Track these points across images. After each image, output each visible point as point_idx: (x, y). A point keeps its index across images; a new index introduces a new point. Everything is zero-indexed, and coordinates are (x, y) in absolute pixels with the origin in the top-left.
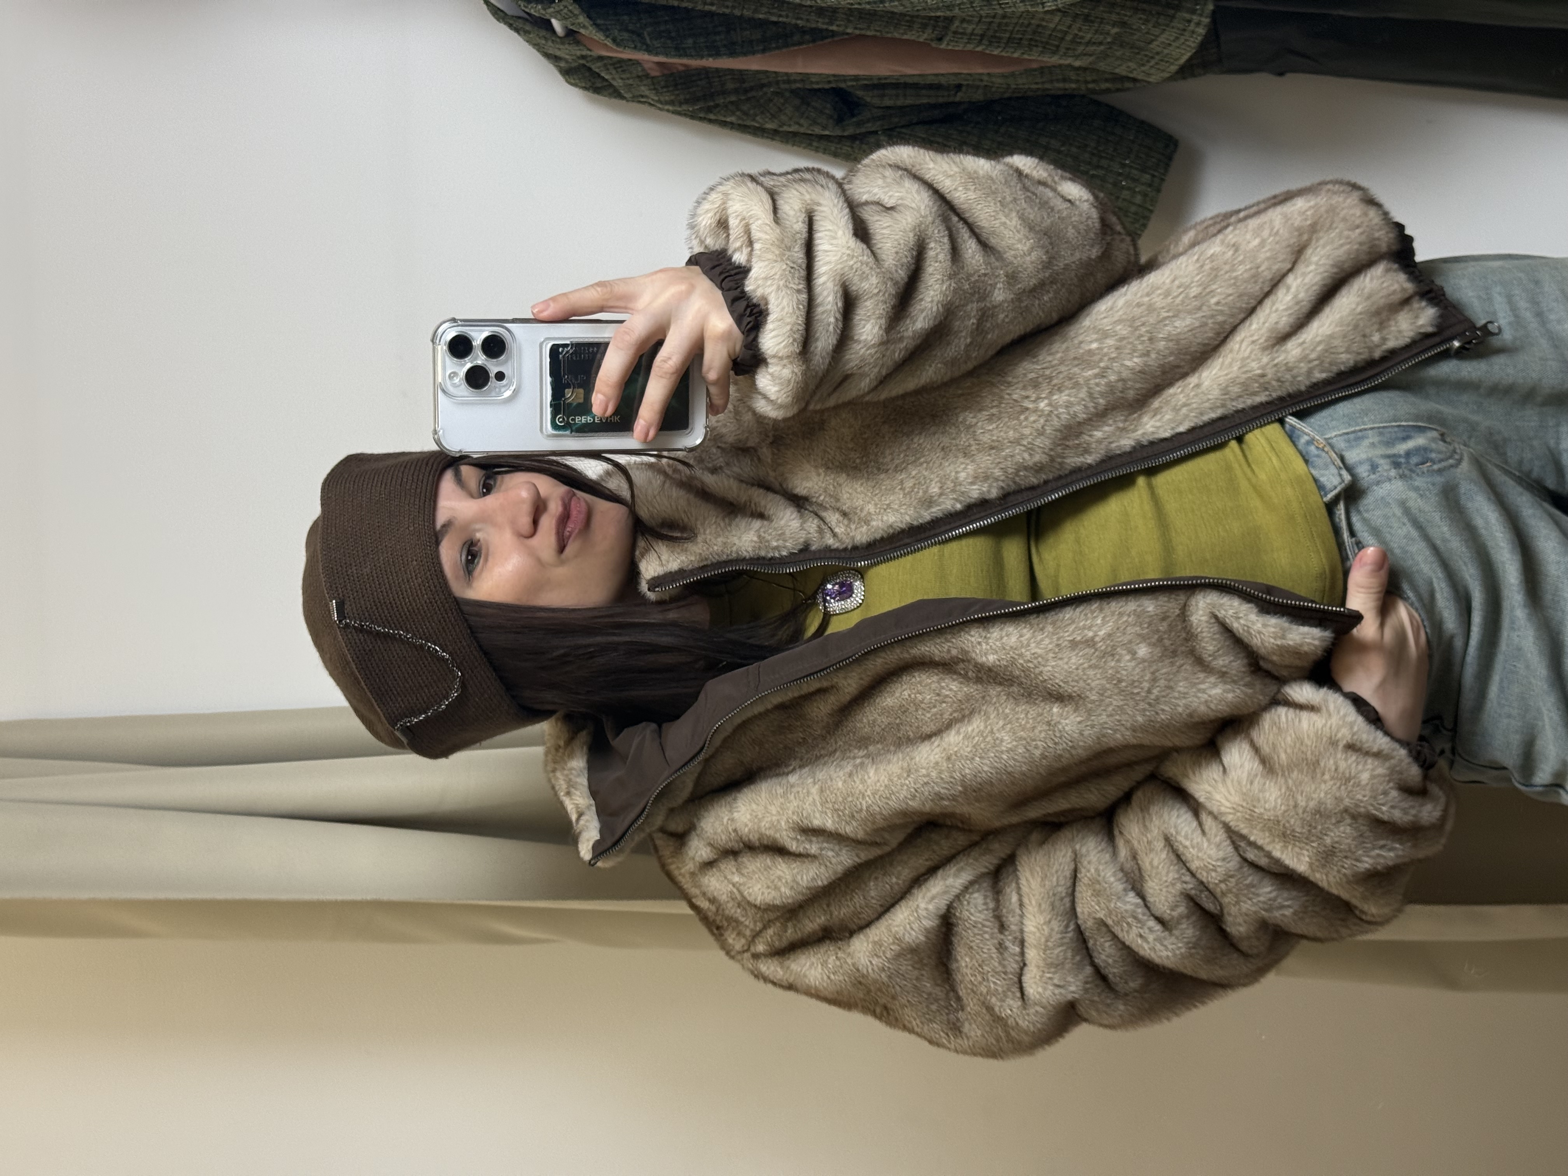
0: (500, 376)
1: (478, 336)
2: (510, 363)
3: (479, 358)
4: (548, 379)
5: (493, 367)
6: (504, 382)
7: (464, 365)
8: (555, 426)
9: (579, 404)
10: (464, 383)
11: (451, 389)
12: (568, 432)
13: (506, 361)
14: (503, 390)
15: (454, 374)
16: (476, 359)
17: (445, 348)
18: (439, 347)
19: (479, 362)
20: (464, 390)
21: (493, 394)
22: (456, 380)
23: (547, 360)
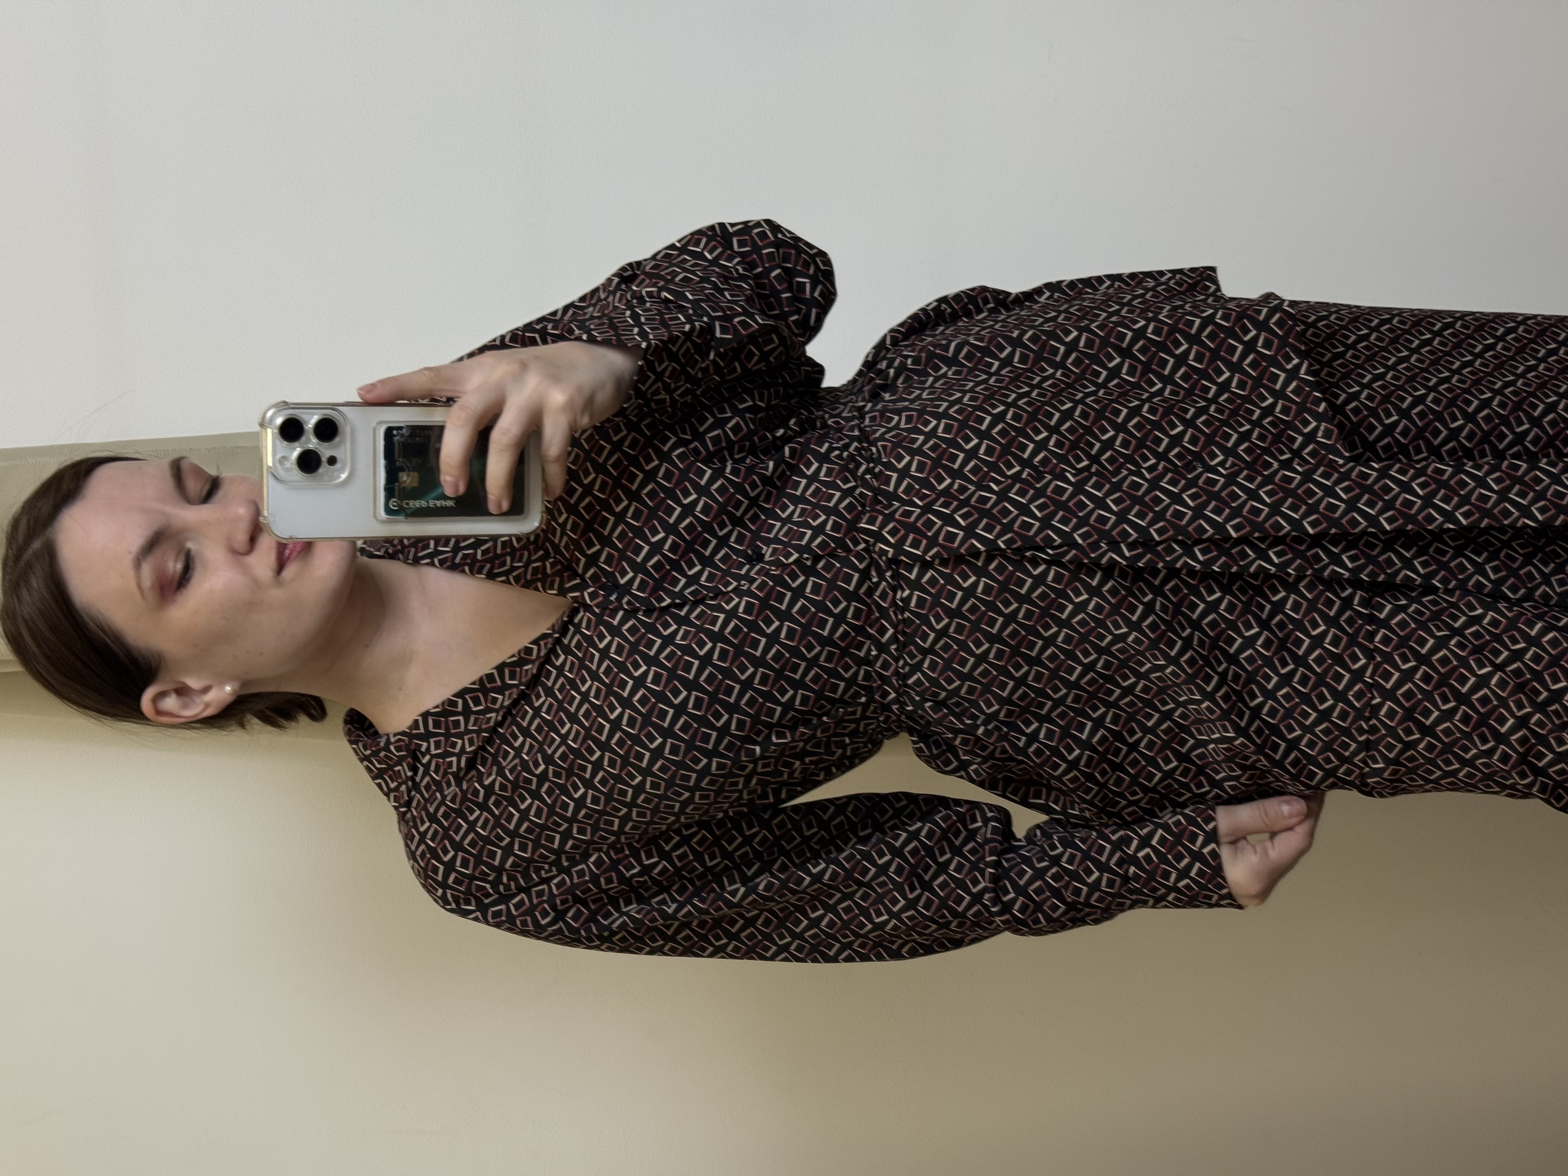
0: (332, 461)
1: (311, 421)
2: (342, 448)
3: (312, 442)
4: (382, 462)
5: (325, 451)
6: (338, 466)
7: (295, 449)
8: (388, 511)
9: (413, 488)
10: (295, 467)
11: (281, 473)
12: (401, 518)
13: (338, 445)
14: (336, 474)
15: (284, 458)
16: (308, 441)
17: (276, 431)
18: (269, 431)
19: (311, 446)
20: (297, 474)
21: (326, 478)
22: (288, 464)
23: (381, 443)
